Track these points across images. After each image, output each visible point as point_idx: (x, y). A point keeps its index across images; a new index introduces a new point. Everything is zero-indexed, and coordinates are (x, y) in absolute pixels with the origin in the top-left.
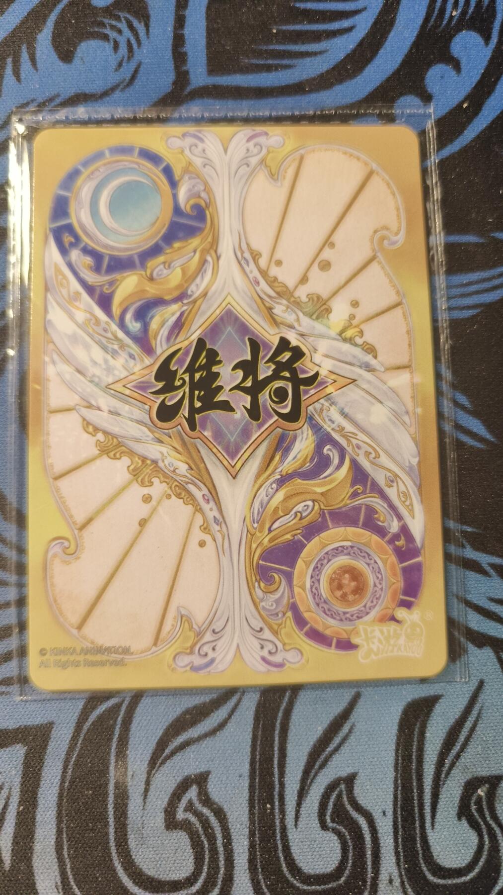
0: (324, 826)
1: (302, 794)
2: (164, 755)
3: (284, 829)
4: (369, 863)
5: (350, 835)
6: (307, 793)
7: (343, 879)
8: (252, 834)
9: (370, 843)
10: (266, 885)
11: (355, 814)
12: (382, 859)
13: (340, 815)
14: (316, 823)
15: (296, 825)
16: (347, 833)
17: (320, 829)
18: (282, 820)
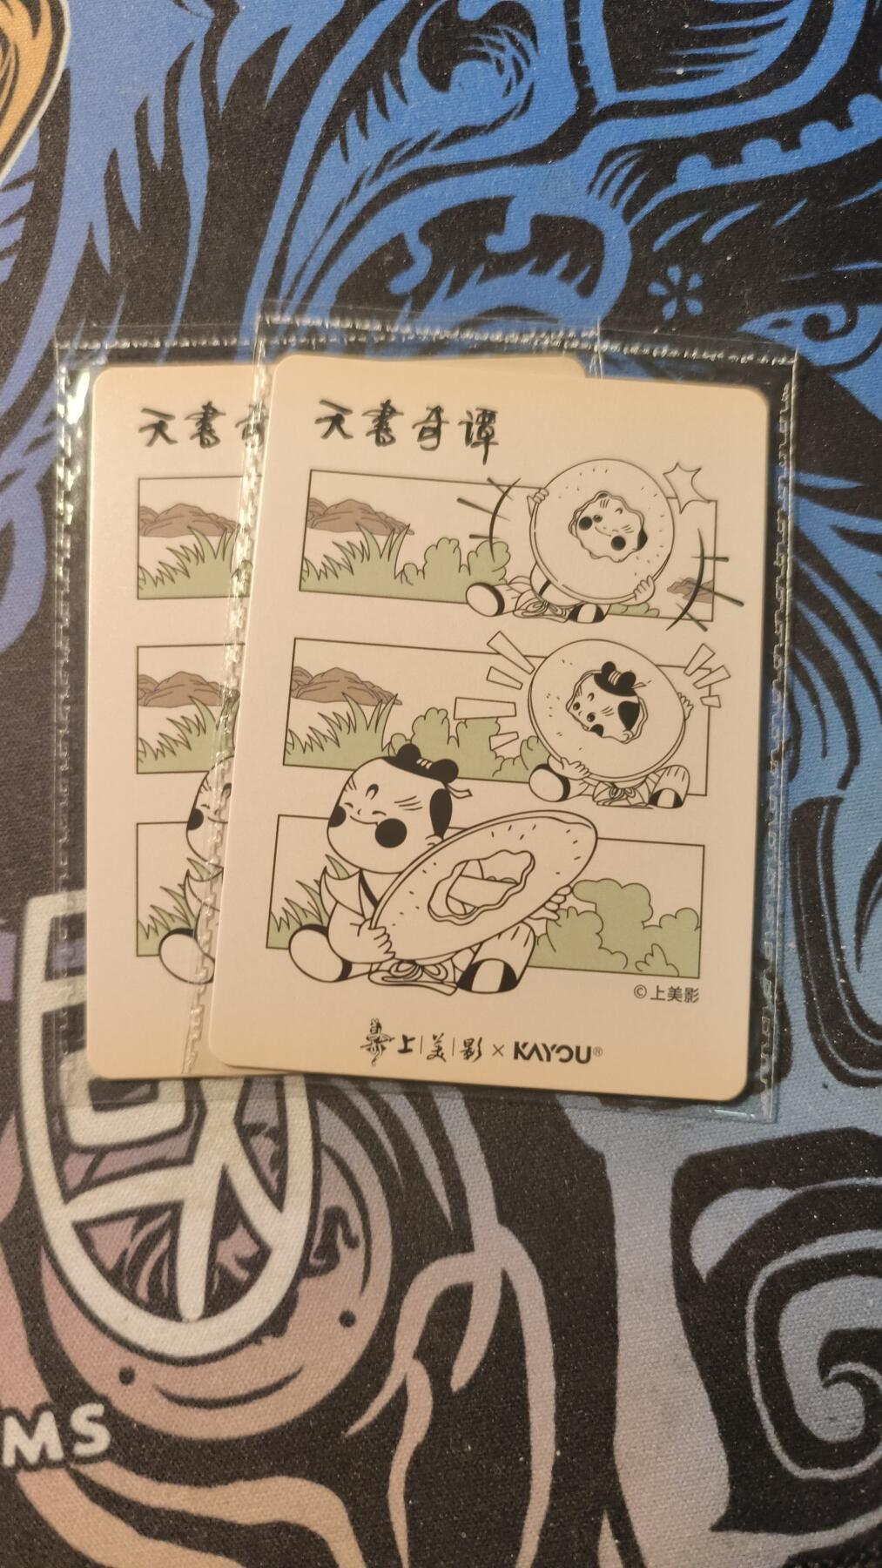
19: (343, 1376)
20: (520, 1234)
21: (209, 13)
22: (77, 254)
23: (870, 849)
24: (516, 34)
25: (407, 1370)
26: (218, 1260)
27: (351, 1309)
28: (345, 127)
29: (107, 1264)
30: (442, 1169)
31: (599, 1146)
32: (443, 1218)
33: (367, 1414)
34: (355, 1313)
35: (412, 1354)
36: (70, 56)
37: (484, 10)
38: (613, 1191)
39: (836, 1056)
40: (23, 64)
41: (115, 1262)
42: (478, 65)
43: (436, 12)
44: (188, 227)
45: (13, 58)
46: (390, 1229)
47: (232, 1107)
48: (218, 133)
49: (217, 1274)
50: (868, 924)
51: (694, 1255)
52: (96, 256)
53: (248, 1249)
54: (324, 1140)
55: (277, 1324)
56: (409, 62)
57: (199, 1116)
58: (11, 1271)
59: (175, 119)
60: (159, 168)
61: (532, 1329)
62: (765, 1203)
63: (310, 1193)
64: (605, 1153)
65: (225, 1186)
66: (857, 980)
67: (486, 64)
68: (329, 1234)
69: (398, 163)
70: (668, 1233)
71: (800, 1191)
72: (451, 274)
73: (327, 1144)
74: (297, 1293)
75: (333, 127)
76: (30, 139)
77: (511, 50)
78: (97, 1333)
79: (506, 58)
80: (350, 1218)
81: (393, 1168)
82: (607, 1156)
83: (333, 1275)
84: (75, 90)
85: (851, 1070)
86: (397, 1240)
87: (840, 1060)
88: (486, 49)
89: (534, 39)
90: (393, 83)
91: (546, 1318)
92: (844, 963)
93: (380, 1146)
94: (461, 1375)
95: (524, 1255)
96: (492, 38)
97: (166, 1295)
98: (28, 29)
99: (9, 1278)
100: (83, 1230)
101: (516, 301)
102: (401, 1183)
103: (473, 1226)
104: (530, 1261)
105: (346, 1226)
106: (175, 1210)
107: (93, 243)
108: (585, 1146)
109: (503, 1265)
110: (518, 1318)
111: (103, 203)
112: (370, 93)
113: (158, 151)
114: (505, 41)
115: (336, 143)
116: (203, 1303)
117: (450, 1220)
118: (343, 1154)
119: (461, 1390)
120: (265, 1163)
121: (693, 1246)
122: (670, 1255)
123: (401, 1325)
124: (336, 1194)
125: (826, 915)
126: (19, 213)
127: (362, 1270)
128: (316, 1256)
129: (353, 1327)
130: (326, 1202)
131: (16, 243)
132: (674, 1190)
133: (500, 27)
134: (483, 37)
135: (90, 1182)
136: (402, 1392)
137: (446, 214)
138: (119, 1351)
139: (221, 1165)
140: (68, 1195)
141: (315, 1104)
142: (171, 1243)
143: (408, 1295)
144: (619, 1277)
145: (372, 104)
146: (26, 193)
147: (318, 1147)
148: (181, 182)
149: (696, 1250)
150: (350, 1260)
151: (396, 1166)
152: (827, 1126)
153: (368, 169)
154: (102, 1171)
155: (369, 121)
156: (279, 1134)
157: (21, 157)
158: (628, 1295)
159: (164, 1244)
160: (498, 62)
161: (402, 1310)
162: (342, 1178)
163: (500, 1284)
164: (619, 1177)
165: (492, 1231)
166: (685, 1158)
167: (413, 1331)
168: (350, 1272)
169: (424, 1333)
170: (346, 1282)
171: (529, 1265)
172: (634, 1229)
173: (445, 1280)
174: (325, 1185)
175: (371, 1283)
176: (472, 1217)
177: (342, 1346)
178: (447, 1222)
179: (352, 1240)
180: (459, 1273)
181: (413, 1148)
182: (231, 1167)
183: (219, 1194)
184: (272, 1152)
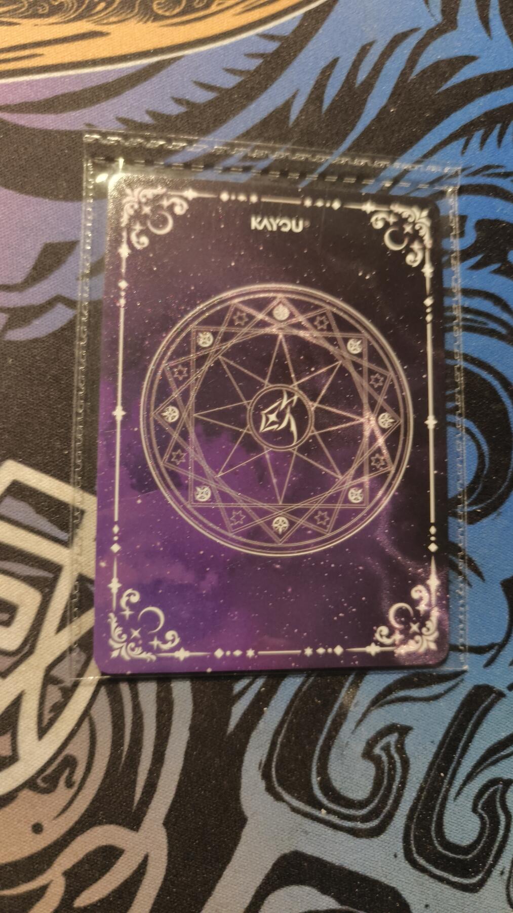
0: (474, 810)
1: (470, 777)
2: (385, 700)
3: (445, 799)
4: (494, 852)
5: (490, 825)
6: (473, 779)
7: (470, 856)
8: (421, 789)
9: (501, 837)
10: (415, 836)
11: (500, 811)
12: (504, 853)
13: (490, 807)
14: (470, 805)
15: (455, 799)
16: (488, 823)
17: (471, 810)
18: (448, 791)
19: (14, 859)
20: (170, 837)
21: (439, 18)
22: (279, 101)
23: (503, 734)
25: (53, 879)
27: (43, 824)
28: (473, 135)
30: (150, 772)
31: (248, 813)
32: (132, 801)
33: (15, 889)
34: (44, 827)
35: (63, 871)
38: (240, 845)
39: (412, 842)
44: (352, 130)
46: (97, 789)
47: (50, 659)
48: (401, 90)
50: (476, 776)
52: (289, 111)
53: (5, 751)
54: (92, 712)
57: (27, 652)
59: (383, 64)
60: (357, 86)
61: (142, 898)
62: (321, 903)
63: (64, 739)
64: (249, 819)
65: (17, 703)
66: (450, 805)
68: (59, 771)
69: (489, 175)
70: (255, 888)
71: (344, 908)
72: (479, 257)
73: (93, 716)
74: (17, 796)
75: (466, 131)
76: (294, 18)
80: (78, 768)
81: (121, 753)
82: (249, 821)
83: (45, 797)
84: (338, 8)
85: (415, 855)
86: (98, 799)
87: (413, 845)
91: (155, 897)
92: (449, 791)
93: (122, 737)
94: (86, 899)
95: (165, 853)
101: (504, 296)
102: (121, 765)
103: (147, 816)
104: (166, 857)
105: (72, 773)
107: (292, 102)
108: (240, 808)
109: (149, 851)
110: (138, 887)
111: (312, 83)
112: (499, 126)
113: (362, 76)
115: (462, 141)
117: (135, 805)
118: (98, 727)
119: (79, 908)
120: (48, 705)
121: (264, 904)
122: (248, 902)
123: (68, 851)
124: (78, 750)
125: (456, 756)
126: (262, 56)
127: (65, 804)
128: (45, 780)
129: (38, 836)
130: (69, 750)
131: (248, 71)
132: (275, 865)
136: (43, 889)
137: (496, 222)
139: (22, 689)
141: (100, 687)
143: (82, 836)
144: (211, 898)
145: (496, 132)
146: (272, 46)
147: (86, 713)
148: (363, 102)
149: (265, 908)
150: (62, 794)
151: (125, 753)
152: (383, 880)
153: (471, 167)
155: (488, 140)
156: (68, 693)
157: (283, 24)
161: (73, 843)
162: (88, 741)
163: (140, 861)
164: (248, 838)
165: (155, 826)
166: (292, 850)
167: (72, 858)
168: (57, 801)
169: (78, 863)
170: (50, 806)
171: (164, 860)
172: (237, 874)
173: (110, 839)
174: (75, 739)
175: (65, 815)
176: (149, 810)
177: (24, 842)
178: (133, 805)
179: (71, 782)
180: (120, 840)
181: (141, 748)
182: (26, 695)
183: (8, 707)
184: (57, 701)
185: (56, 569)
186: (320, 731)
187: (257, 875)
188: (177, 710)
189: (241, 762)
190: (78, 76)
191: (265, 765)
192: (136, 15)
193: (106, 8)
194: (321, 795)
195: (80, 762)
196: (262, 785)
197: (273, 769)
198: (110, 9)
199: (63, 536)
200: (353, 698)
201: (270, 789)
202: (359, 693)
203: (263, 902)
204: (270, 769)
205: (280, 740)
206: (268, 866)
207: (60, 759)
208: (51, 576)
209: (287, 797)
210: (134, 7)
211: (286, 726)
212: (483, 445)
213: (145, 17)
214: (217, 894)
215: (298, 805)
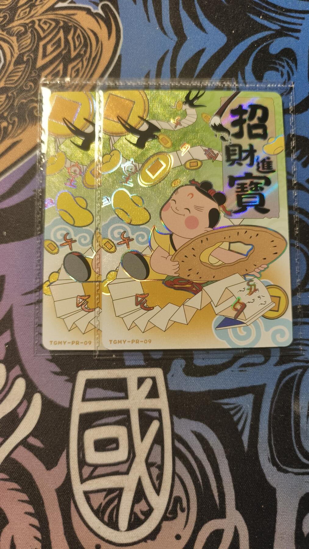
20: (242, 514)
21: (175, 38)
24: (290, 61)
26: (134, 511)
27: (180, 534)
29: (94, 508)
30: (218, 487)
31: (274, 486)
32: (216, 505)
36: (122, 49)
37: (278, 51)
38: (278, 503)
40: (104, 50)
41: (97, 507)
42: (274, 73)
43: (261, 49)
45: (100, 47)
46: (197, 507)
47: (145, 456)
49: (133, 516)
51: (303, 528)
53: (145, 508)
54: (176, 471)
55: (153, 536)
56: (249, 68)
57: (132, 457)
58: (60, 505)
63: (170, 490)
65: (140, 483)
67: (277, 72)
68: (175, 506)
70: (295, 519)
73: (178, 473)
74: (161, 526)
77: (287, 68)
78: (89, 531)
79: (285, 72)
80: (183, 501)
81: (200, 485)
82: (277, 489)
83: (175, 521)
84: (123, 63)
86: (199, 511)
88: (278, 66)
89: (296, 65)
90: (242, 76)
91: (248, 544)
93: (196, 476)
95: (243, 522)
96: (280, 62)
97: (114, 521)
98: (107, 36)
99: (59, 508)
100: (87, 494)
102: (203, 490)
103: (226, 509)
104: (245, 524)
105: (181, 504)
106: (121, 490)
108: (270, 485)
109: (235, 525)
110: (239, 543)
114: (285, 64)
116: (127, 526)
117: (218, 506)
118: (183, 477)
120: (155, 477)
121: (303, 524)
122: (295, 527)
123: (197, 540)
124: (179, 492)
127: (185, 520)
128: (169, 514)
129: (180, 540)
130: (175, 494)
132: (300, 504)
133: (284, 58)
134: (277, 61)
135: (91, 477)
138: (96, 538)
139: (139, 476)
140: (83, 481)
141: (175, 458)
142: (118, 502)
143: (201, 531)
144: (276, 533)
147: (174, 473)
149: (304, 526)
150: (181, 516)
151: (201, 483)
154: (96, 473)
156: (161, 468)
158: (278, 539)
159: (116, 502)
160: (282, 72)
161: (198, 536)
162: (181, 486)
163: (234, 531)
164: (281, 498)
165: (233, 512)
166: (304, 493)
167: (201, 544)
168: (181, 521)
169: (204, 545)
170: (179, 524)
171: (244, 525)
172: (283, 517)
173: (214, 527)
174: (175, 488)
175: (188, 525)
176: (226, 505)
177: (175, 546)
178: (217, 506)
179: (183, 508)
180: (219, 525)
181: (208, 478)
182: (142, 477)
183: (137, 487)
184: (157, 473)
185: (126, 412)
186: (291, 430)
187: (293, 513)
188: (216, 451)
189: (259, 462)
190: (18, 169)
191: (271, 458)
192: (29, 123)
193: (13, 128)
194: (306, 461)
195: (182, 498)
196: (275, 469)
197: (277, 459)
198: (15, 127)
199: (122, 394)
200: (299, 405)
201: (280, 469)
202: (301, 402)
203: (302, 524)
204: (275, 460)
205: (273, 443)
206: (296, 506)
207: (172, 500)
208: (125, 416)
209: (290, 469)
210: (25, 120)
211: (272, 435)
212: (304, 248)
213: (34, 122)
214: (278, 530)
215: (297, 471)
